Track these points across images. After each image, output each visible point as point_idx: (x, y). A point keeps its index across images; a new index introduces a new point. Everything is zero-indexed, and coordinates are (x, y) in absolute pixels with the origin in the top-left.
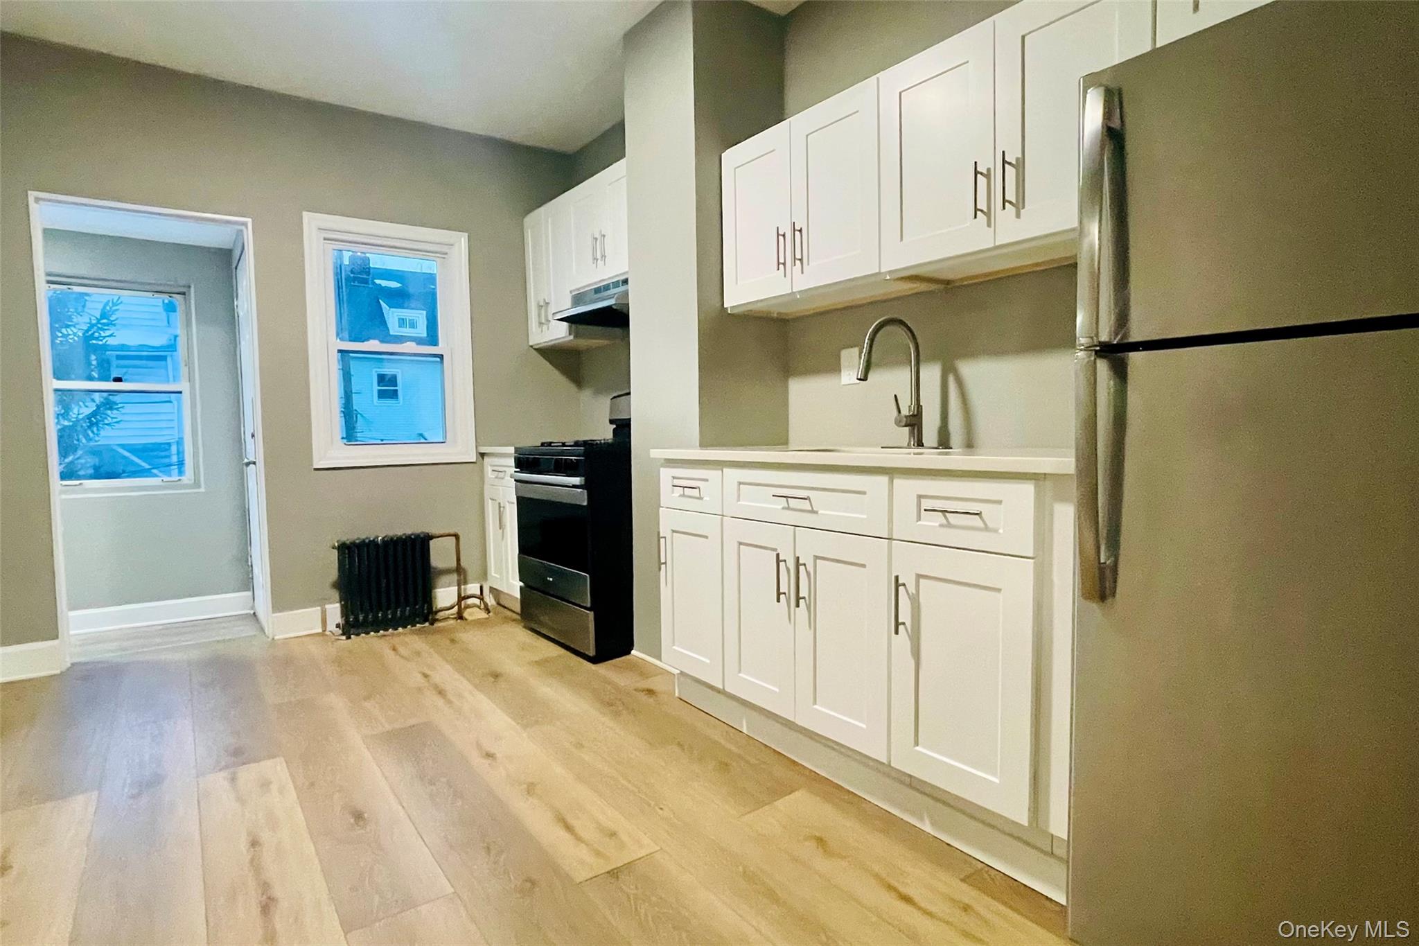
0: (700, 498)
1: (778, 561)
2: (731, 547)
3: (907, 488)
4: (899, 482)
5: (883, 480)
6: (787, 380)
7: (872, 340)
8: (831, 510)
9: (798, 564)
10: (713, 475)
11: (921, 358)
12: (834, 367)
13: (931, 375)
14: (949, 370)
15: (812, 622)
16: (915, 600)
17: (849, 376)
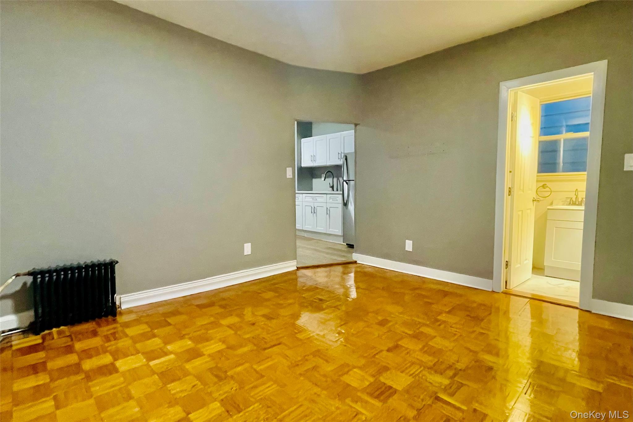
0: (298, 199)
1: (312, 208)
2: (304, 207)
3: (329, 196)
4: (328, 195)
5: (326, 195)
6: (312, 180)
7: (326, 174)
8: (319, 200)
9: (314, 208)
10: (301, 195)
11: (334, 177)
12: (321, 177)
13: (335, 180)
14: (338, 179)
15: (316, 216)
16: (329, 210)
17: (323, 179)
